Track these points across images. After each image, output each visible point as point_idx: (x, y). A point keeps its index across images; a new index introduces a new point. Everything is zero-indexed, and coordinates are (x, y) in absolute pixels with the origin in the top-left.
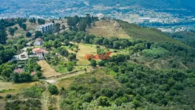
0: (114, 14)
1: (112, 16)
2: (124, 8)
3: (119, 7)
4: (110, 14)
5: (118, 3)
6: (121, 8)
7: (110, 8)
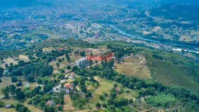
0: (173, 29)
1: (170, 31)
2: (186, 22)
3: (180, 21)
4: (168, 29)
5: (181, 16)
6: (183, 22)
7: (171, 21)
